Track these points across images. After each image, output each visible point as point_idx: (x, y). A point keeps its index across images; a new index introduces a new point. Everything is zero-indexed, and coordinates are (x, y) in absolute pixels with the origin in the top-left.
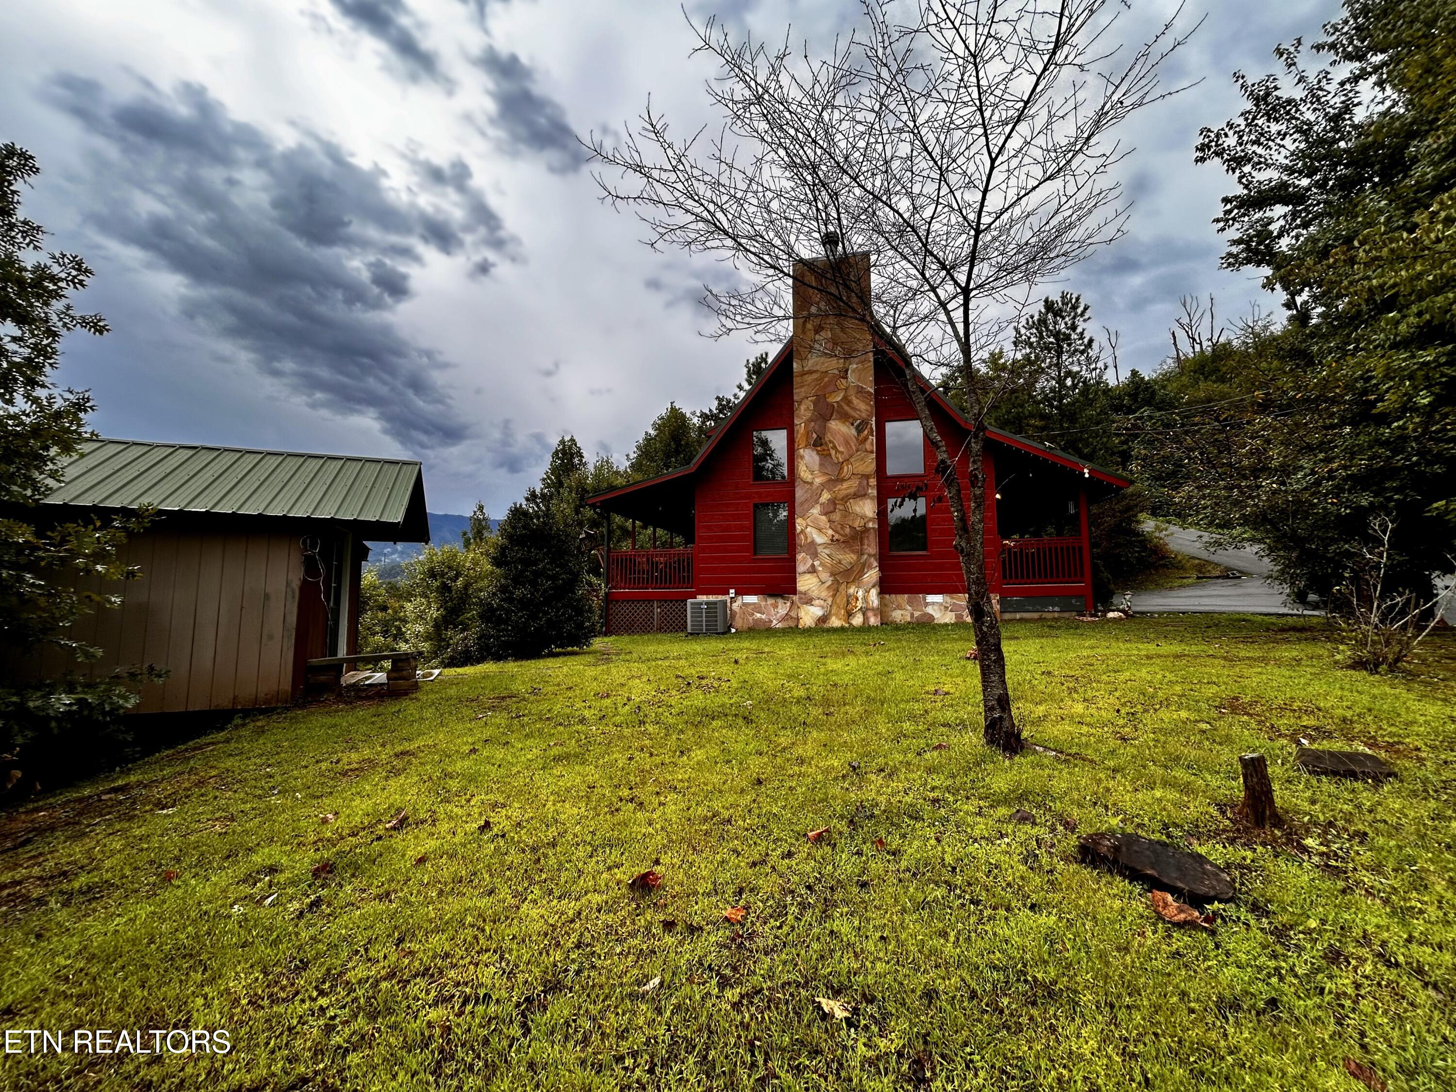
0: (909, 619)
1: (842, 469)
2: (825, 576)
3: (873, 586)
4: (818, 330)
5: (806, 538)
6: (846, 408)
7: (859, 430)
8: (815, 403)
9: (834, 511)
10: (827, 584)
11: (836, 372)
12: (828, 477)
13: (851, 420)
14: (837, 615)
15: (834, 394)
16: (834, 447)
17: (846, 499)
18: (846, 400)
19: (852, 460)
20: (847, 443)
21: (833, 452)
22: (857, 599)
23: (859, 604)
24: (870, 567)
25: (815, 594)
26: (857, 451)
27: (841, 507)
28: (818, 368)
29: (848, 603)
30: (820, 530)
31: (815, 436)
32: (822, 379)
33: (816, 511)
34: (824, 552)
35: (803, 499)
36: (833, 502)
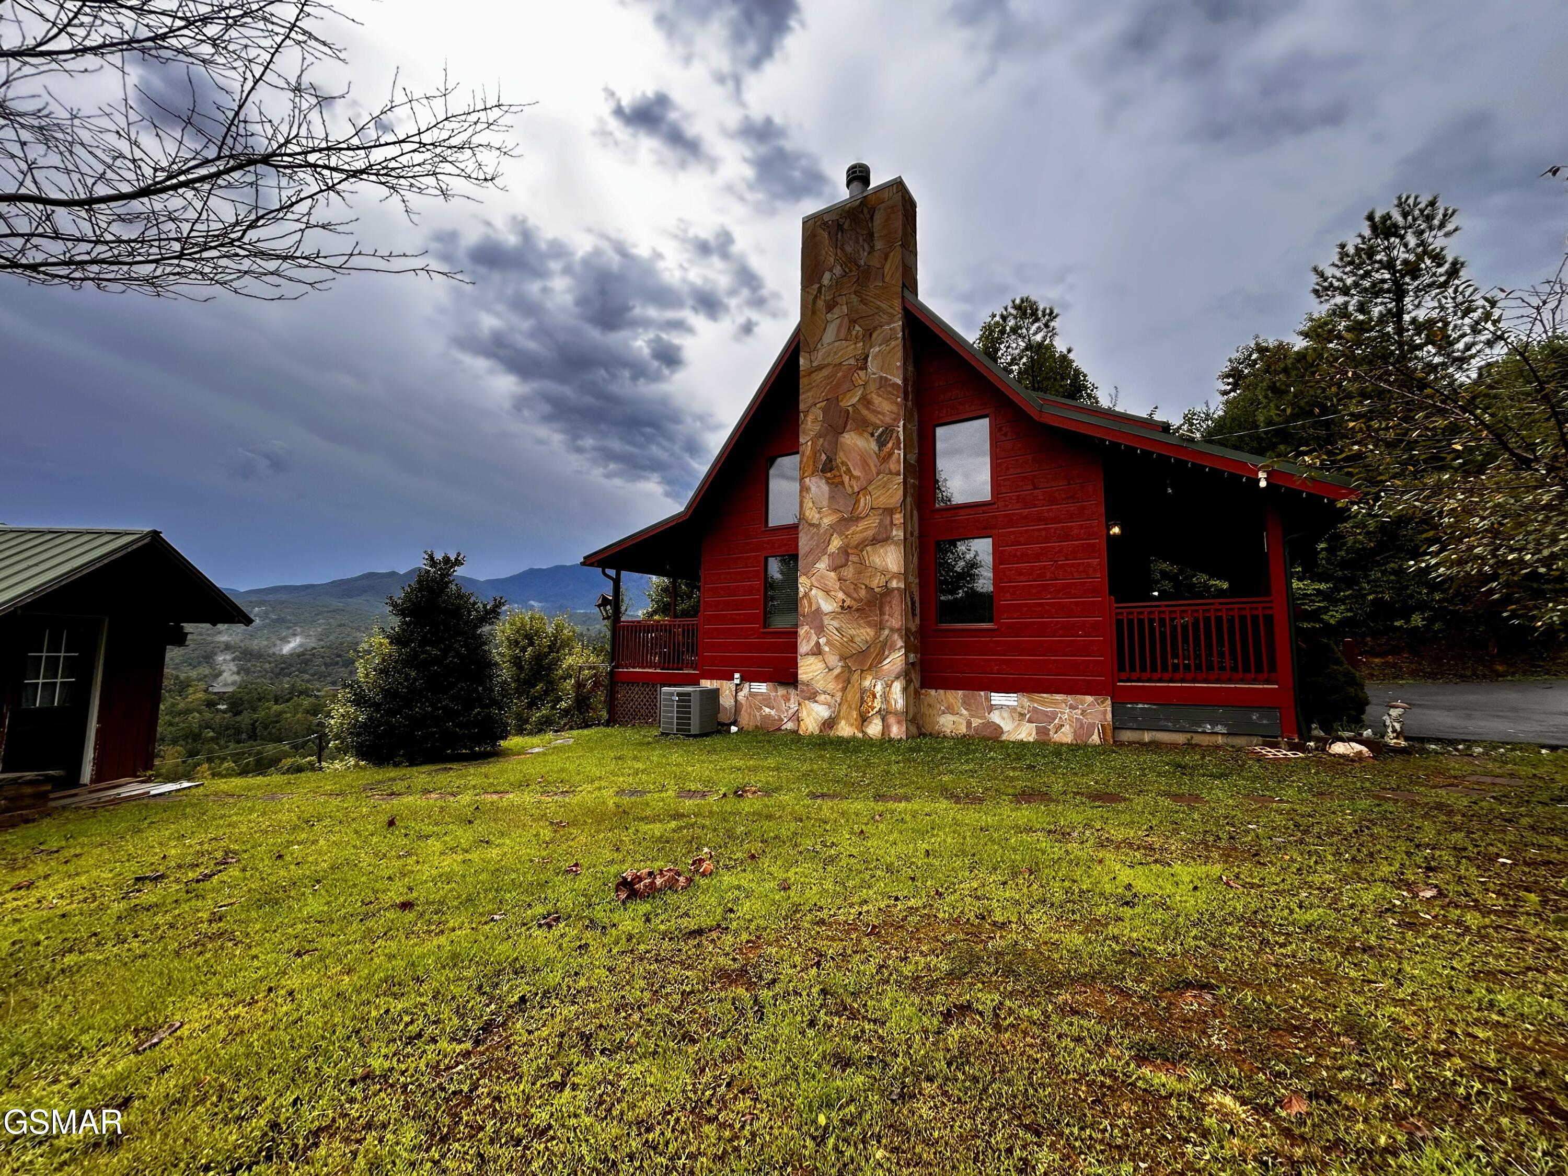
0: (964, 730)
1: (857, 502)
2: (833, 660)
3: (897, 678)
4: (830, 307)
5: (810, 604)
6: (865, 412)
7: (881, 443)
8: (825, 411)
9: (845, 565)
10: (837, 671)
11: (852, 361)
12: (839, 515)
13: (870, 429)
14: (847, 720)
15: (848, 395)
16: (848, 471)
17: (861, 546)
18: (866, 401)
19: (870, 489)
20: (865, 463)
21: (846, 479)
22: (874, 696)
23: (877, 704)
24: (893, 649)
25: (819, 685)
26: (878, 474)
27: (855, 559)
28: (829, 360)
29: (862, 701)
30: (827, 592)
31: (824, 457)
32: (834, 375)
33: (822, 565)
34: (832, 625)
35: (807, 549)
36: (844, 551)
